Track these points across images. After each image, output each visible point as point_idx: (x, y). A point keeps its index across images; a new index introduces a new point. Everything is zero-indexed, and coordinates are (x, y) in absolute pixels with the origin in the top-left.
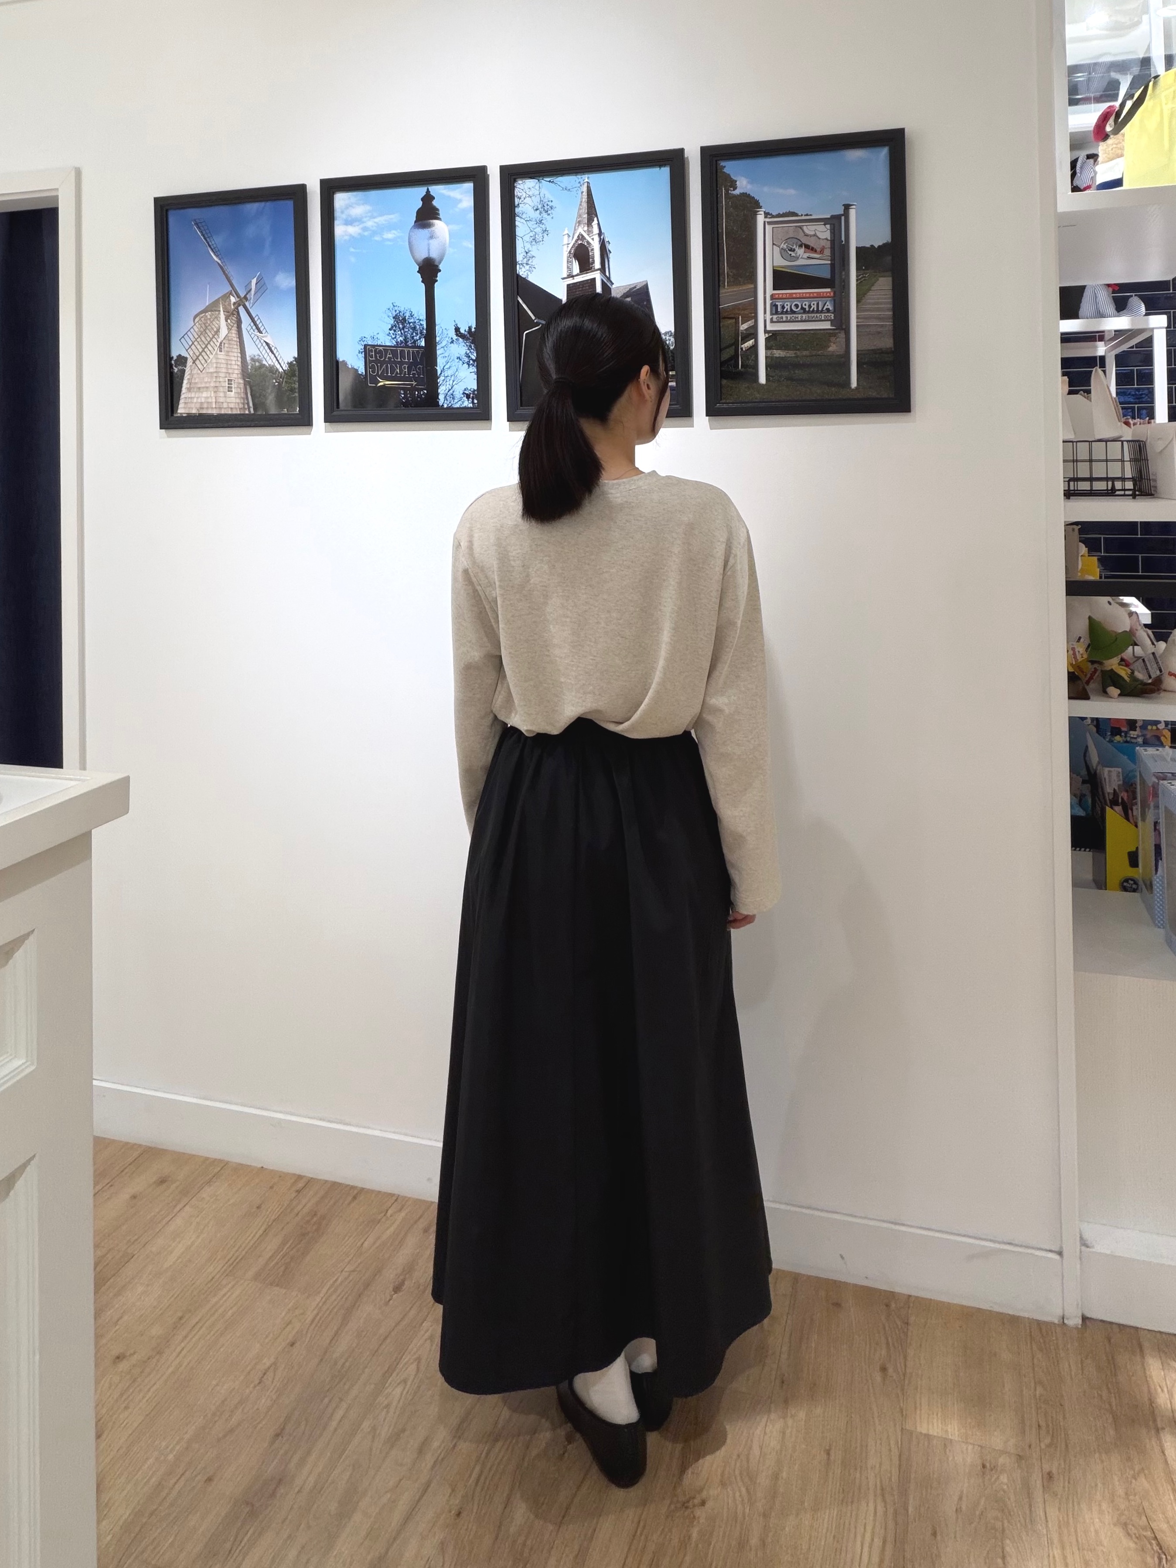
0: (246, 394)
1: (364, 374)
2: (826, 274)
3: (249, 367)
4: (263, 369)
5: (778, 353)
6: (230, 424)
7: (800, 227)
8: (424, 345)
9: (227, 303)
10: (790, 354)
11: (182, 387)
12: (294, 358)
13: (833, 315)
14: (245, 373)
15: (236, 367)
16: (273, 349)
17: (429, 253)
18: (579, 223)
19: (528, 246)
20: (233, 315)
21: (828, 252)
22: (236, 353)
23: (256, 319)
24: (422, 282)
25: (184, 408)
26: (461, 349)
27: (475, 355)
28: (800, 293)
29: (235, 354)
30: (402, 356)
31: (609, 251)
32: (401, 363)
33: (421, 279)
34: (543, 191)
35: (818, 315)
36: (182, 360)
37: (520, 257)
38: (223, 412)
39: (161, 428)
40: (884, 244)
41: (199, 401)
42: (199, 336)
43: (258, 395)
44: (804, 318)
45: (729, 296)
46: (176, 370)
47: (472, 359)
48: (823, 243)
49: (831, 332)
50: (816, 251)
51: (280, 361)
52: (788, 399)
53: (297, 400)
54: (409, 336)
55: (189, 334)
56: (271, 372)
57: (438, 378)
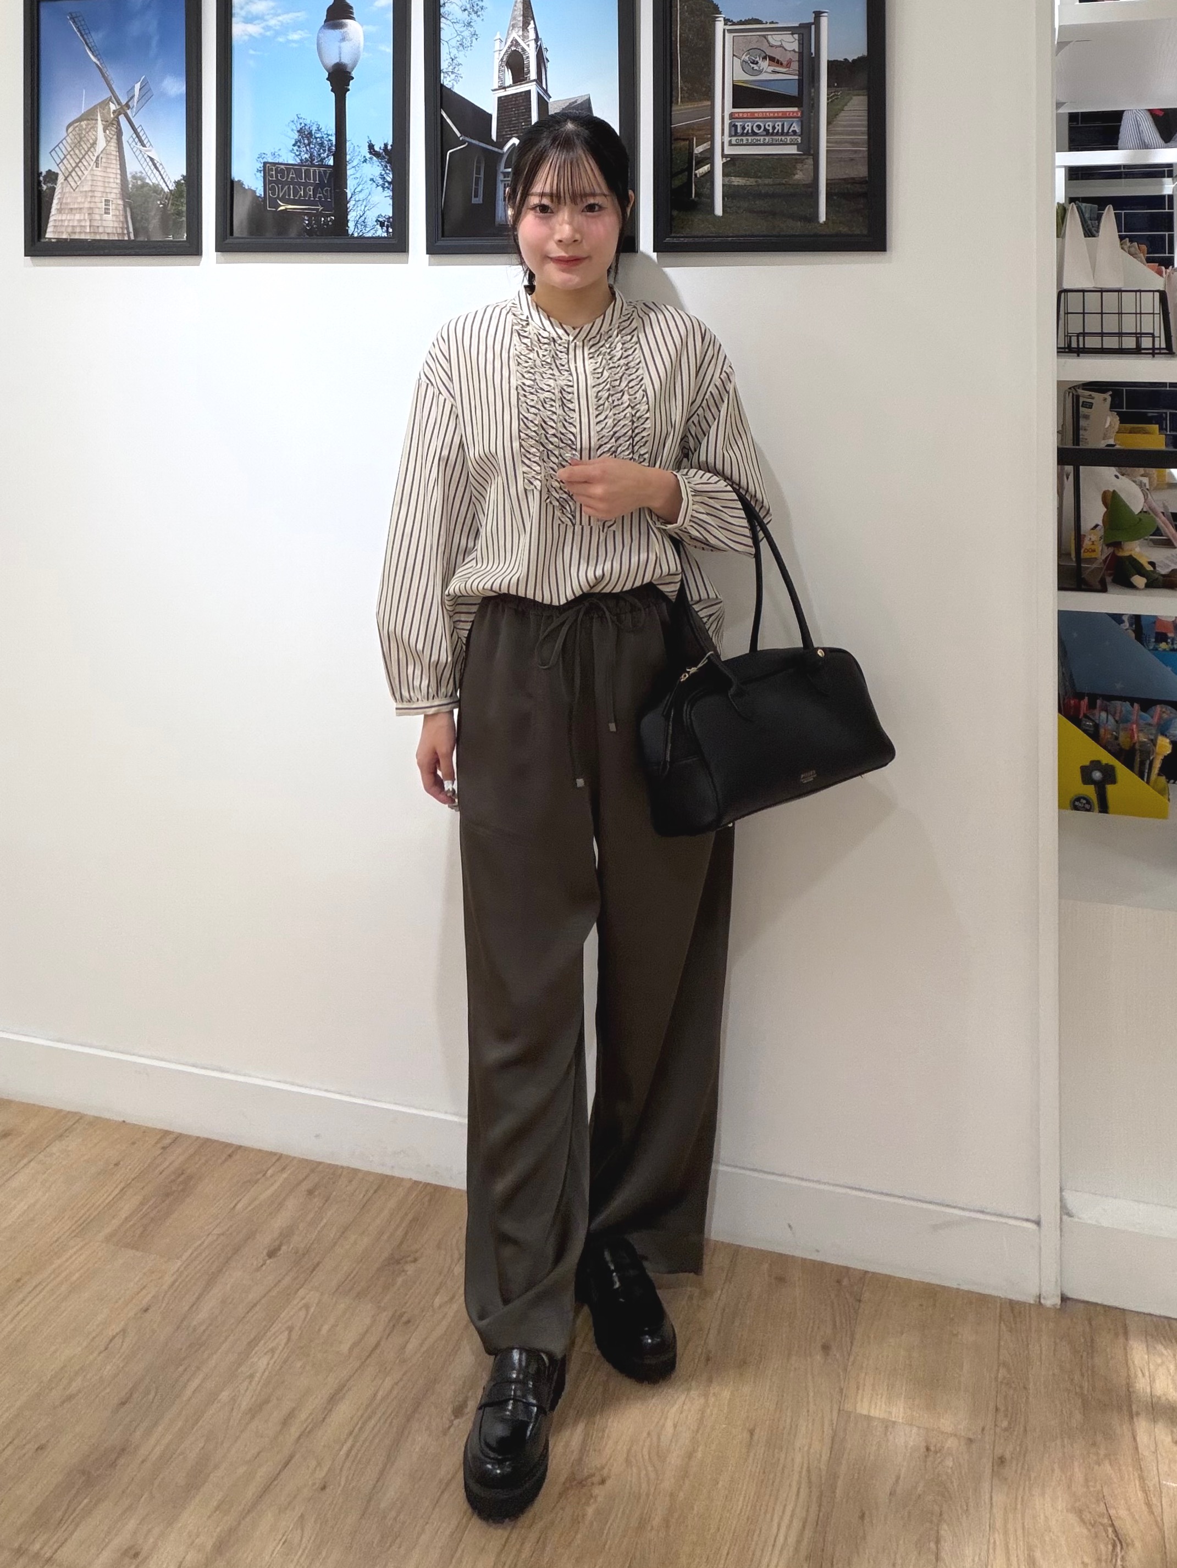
0: (126, 217)
1: (263, 194)
2: (794, 92)
3: (130, 186)
4: (145, 189)
5: (737, 181)
6: (106, 251)
7: (765, 36)
8: (332, 164)
9: (106, 110)
10: (750, 182)
11: (50, 208)
12: (183, 176)
13: (800, 138)
14: (125, 194)
15: (114, 185)
16: (158, 165)
17: (340, 57)
18: (513, 26)
19: (454, 52)
20: (113, 125)
21: (795, 66)
22: (114, 170)
23: (139, 130)
24: (332, 90)
25: (54, 232)
26: (375, 169)
27: (391, 176)
28: (762, 112)
30: (308, 176)
31: (547, 59)
32: (306, 185)
33: (331, 88)
35: (783, 138)
36: (52, 177)
37: (444, 65)
38: (98, 237)
39: (26, 255)
40: (858, 58)
41: (71, 224)
42: (73, 149)
43: (139, 218)
44: (767, 141)
45: (683, 114)
46: (44, 187)
47: (387, 182)
48: (789, 55)
49: (798, 157)
50: (782, 64)
51: (166, 180)
52: (747, 233)
53: (185, 225)
54: (315, 154)
55: (61, 145)
56: (155, 191)
57: (348, 202)
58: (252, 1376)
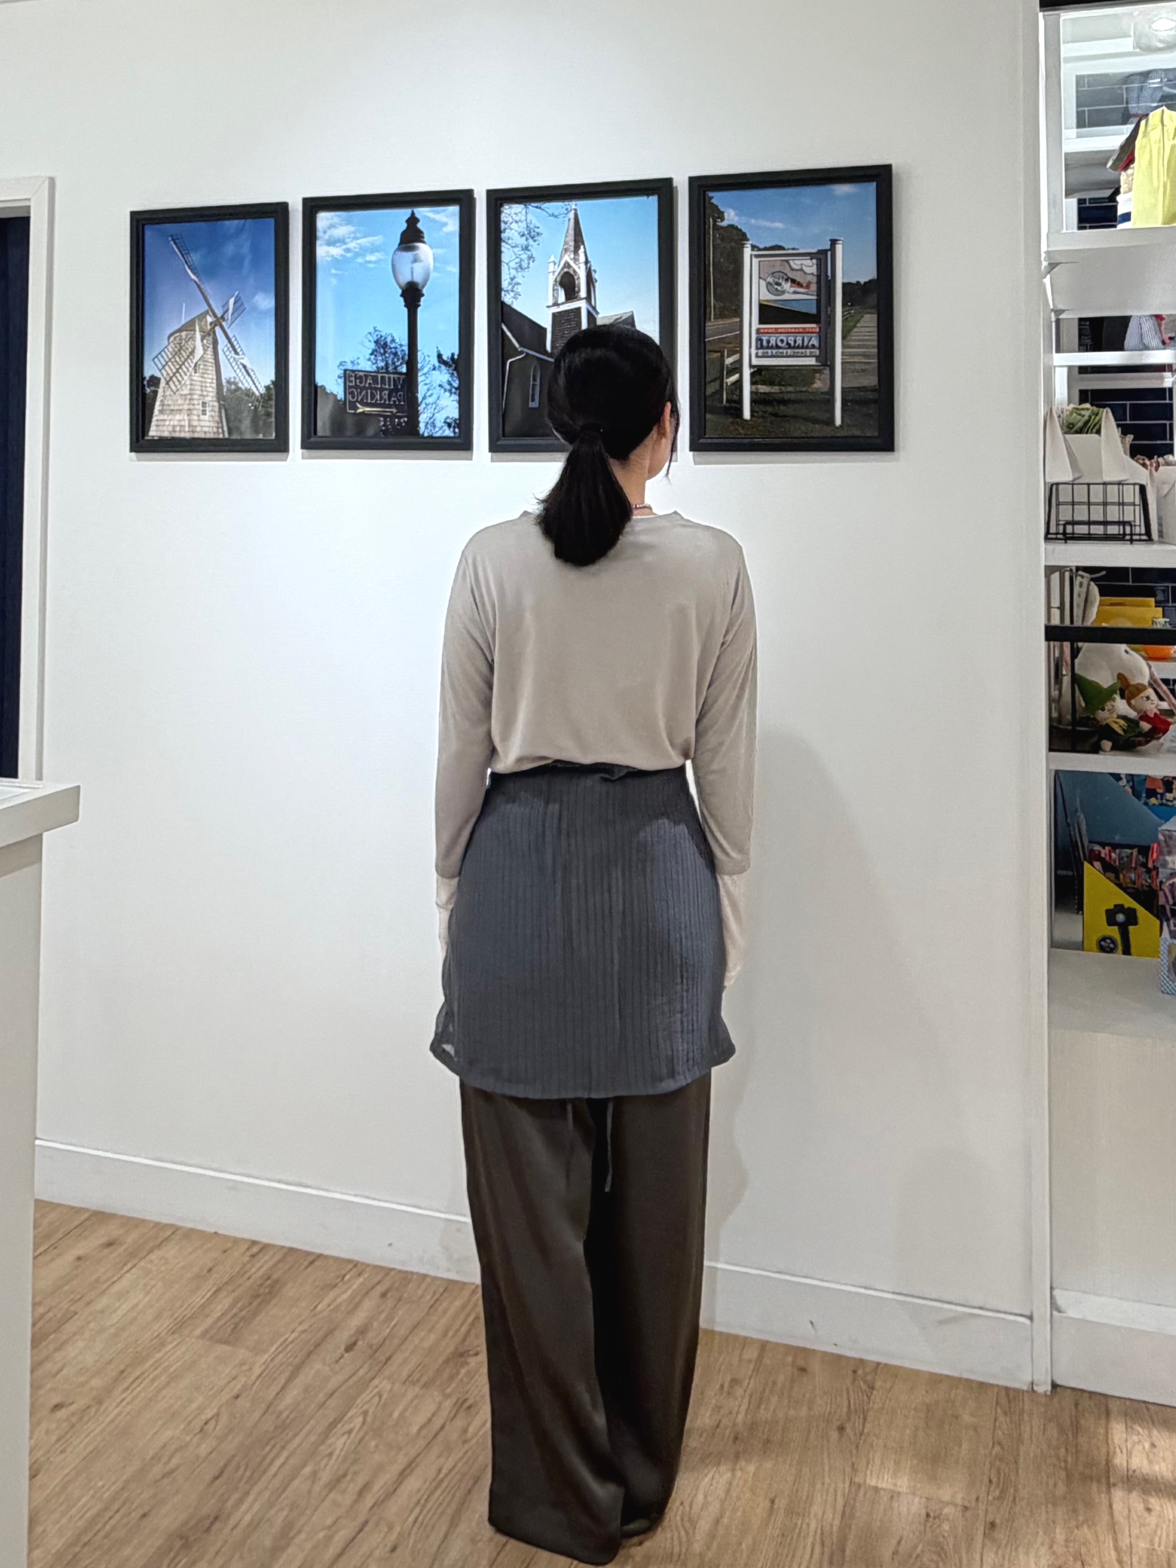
0: (221, 417)
1: (343, 397)
2: (812, 310)
3: (225, 390)
4: (238, 393)
5: (763, 389)
6: (203, 447)
7: (787, 261)
8: (405, 371)
9: (203, 323)
10: (775, 389)
11: (154, 408)
12: (272, 382)
13: (818, 351)
14: (220, 396)
15: (210, 389)
16: (250, 371)
17: (412, 276)
18: (566, 250)
19: (513, 273)
20: (209, 335)
21: (813, 287)
22: (212, 374)
23: (233, 340)
25: (157, 431)
26: (443, 376)
27: (457, 382)
28: (785, 328)
29: (210, 376)
30: (383, 382)
31: (595, 277)
32: (382, 390)
33: (403, 303)
34: (530, 217)
35: (803, 351)
36: (155, 382)
37: (505, 284)
38: (196, 435)
39: (132, 449)
41: (172, 423)
42: (173, 357)
44: (789, 353)
45: (715, 330)
46: (148, 390)
47: (454, 387)
48: (809, 278)
49: (816, 368)
50: (801, 285)
51: (257, 384)
52: (772, 435)
53: (273, 425)
54: (390, 362)
55: (163, 353)
56: (247, 395)
57: (419, 405)
58: (330, 1455)
